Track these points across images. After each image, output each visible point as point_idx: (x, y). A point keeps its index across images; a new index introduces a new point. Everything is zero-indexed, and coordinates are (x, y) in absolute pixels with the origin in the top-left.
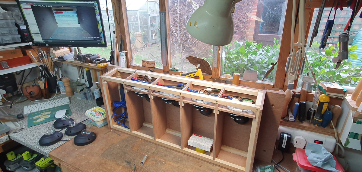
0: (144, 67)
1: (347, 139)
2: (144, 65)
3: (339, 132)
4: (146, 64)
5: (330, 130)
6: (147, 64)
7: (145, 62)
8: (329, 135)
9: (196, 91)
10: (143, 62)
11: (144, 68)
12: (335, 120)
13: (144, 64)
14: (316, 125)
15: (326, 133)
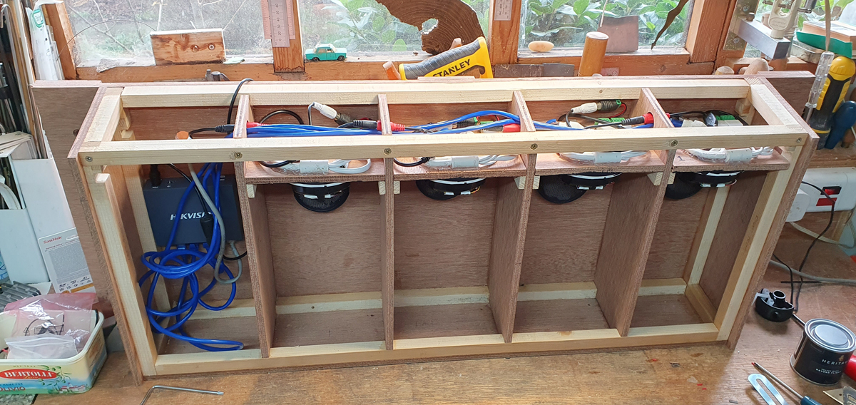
0: (170, 63)
2: (164, 56)
4: (179, 48)
6: (184, 48)
7: (172, 43)
10: (160, 40)
11: (167, 68)
13: (162, 50)
15: (839, 162)
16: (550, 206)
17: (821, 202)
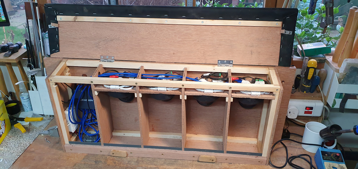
1: (334, 100)
3: (326, 95)
5: (318, 95)
8: (317, 99)
9: (196, 79)
12: (321, 84)
14: (305, 92)
15: (314, 98)
16: (204, 107)
17: (306, 113)
